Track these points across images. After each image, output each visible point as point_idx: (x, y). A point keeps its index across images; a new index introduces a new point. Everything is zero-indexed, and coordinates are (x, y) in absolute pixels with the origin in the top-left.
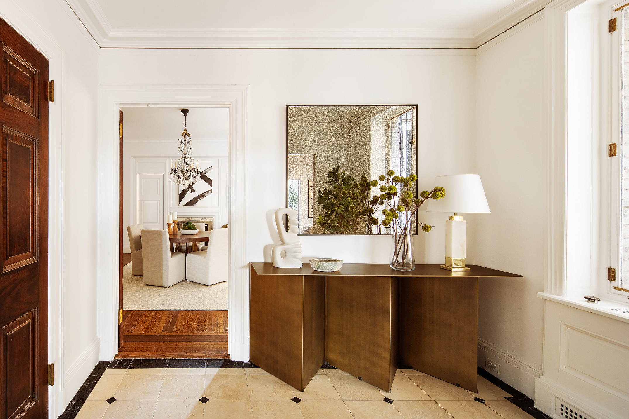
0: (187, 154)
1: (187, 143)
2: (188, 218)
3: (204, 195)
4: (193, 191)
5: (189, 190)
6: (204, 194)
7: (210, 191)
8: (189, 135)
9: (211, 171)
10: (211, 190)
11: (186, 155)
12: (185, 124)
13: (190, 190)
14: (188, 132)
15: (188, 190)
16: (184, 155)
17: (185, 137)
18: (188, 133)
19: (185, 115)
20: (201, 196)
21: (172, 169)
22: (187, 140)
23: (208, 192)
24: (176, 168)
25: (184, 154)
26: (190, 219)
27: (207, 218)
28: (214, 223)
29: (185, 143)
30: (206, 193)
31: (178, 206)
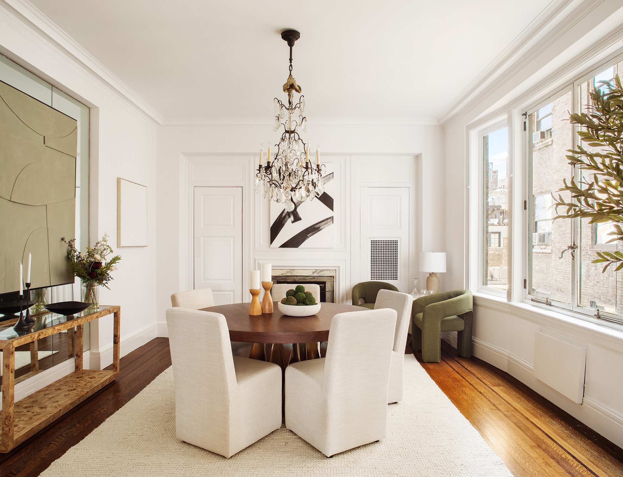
0: (293, 132)
1: (295, 108)
2: (288, 271)
3: (319, 228)
4: (297, 219)
5: (290, 217)
6: (318, 226)
7: (329, 220)
8: (300, 89)
9: (332, 181)
10: (332, 218)
11: (292, 135)
12: (291, 65)
13: (292, 218)
14: (298, 83)
15: (287, 217)
16: (287, 135)
17: (289, 93)
18: (298, 86)
19: (291, 44)
20: (313, 229)
21: (260, 166)
22: (295, 100)
23: (326, 222)
24: (269, 163)
25: (287, 132)
26: (292, 272)
27: (324, 270)
28: (336, 280)
29: (291, 107)
30: (322, 223)
31: (270, 247)
